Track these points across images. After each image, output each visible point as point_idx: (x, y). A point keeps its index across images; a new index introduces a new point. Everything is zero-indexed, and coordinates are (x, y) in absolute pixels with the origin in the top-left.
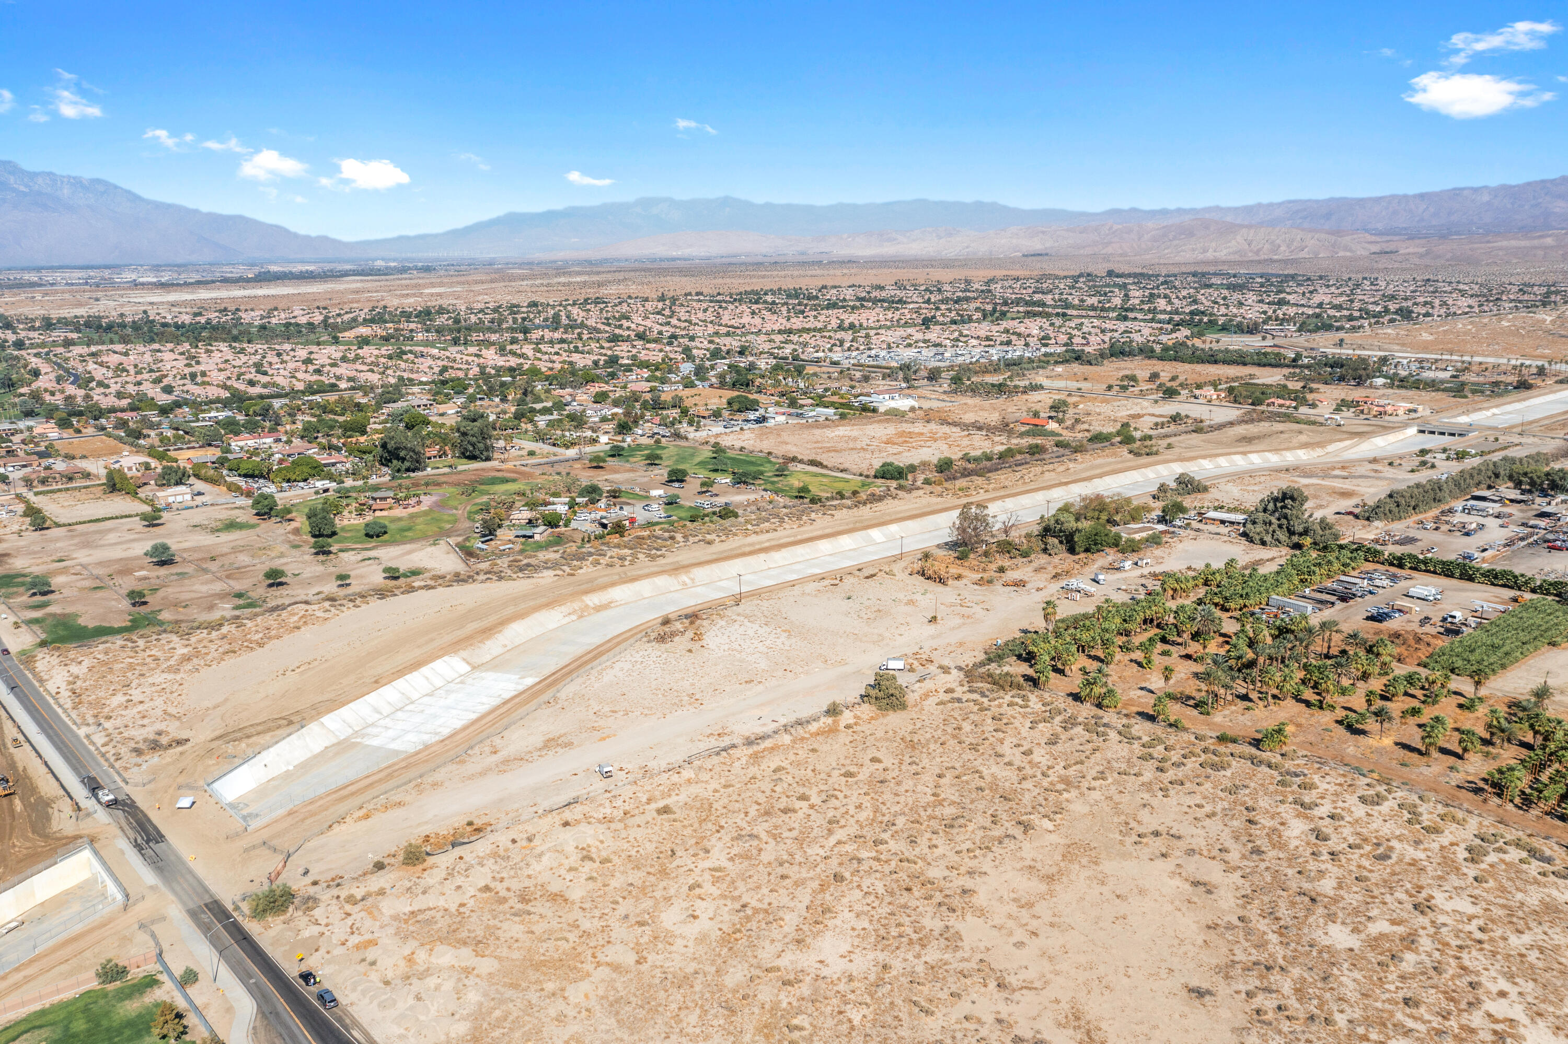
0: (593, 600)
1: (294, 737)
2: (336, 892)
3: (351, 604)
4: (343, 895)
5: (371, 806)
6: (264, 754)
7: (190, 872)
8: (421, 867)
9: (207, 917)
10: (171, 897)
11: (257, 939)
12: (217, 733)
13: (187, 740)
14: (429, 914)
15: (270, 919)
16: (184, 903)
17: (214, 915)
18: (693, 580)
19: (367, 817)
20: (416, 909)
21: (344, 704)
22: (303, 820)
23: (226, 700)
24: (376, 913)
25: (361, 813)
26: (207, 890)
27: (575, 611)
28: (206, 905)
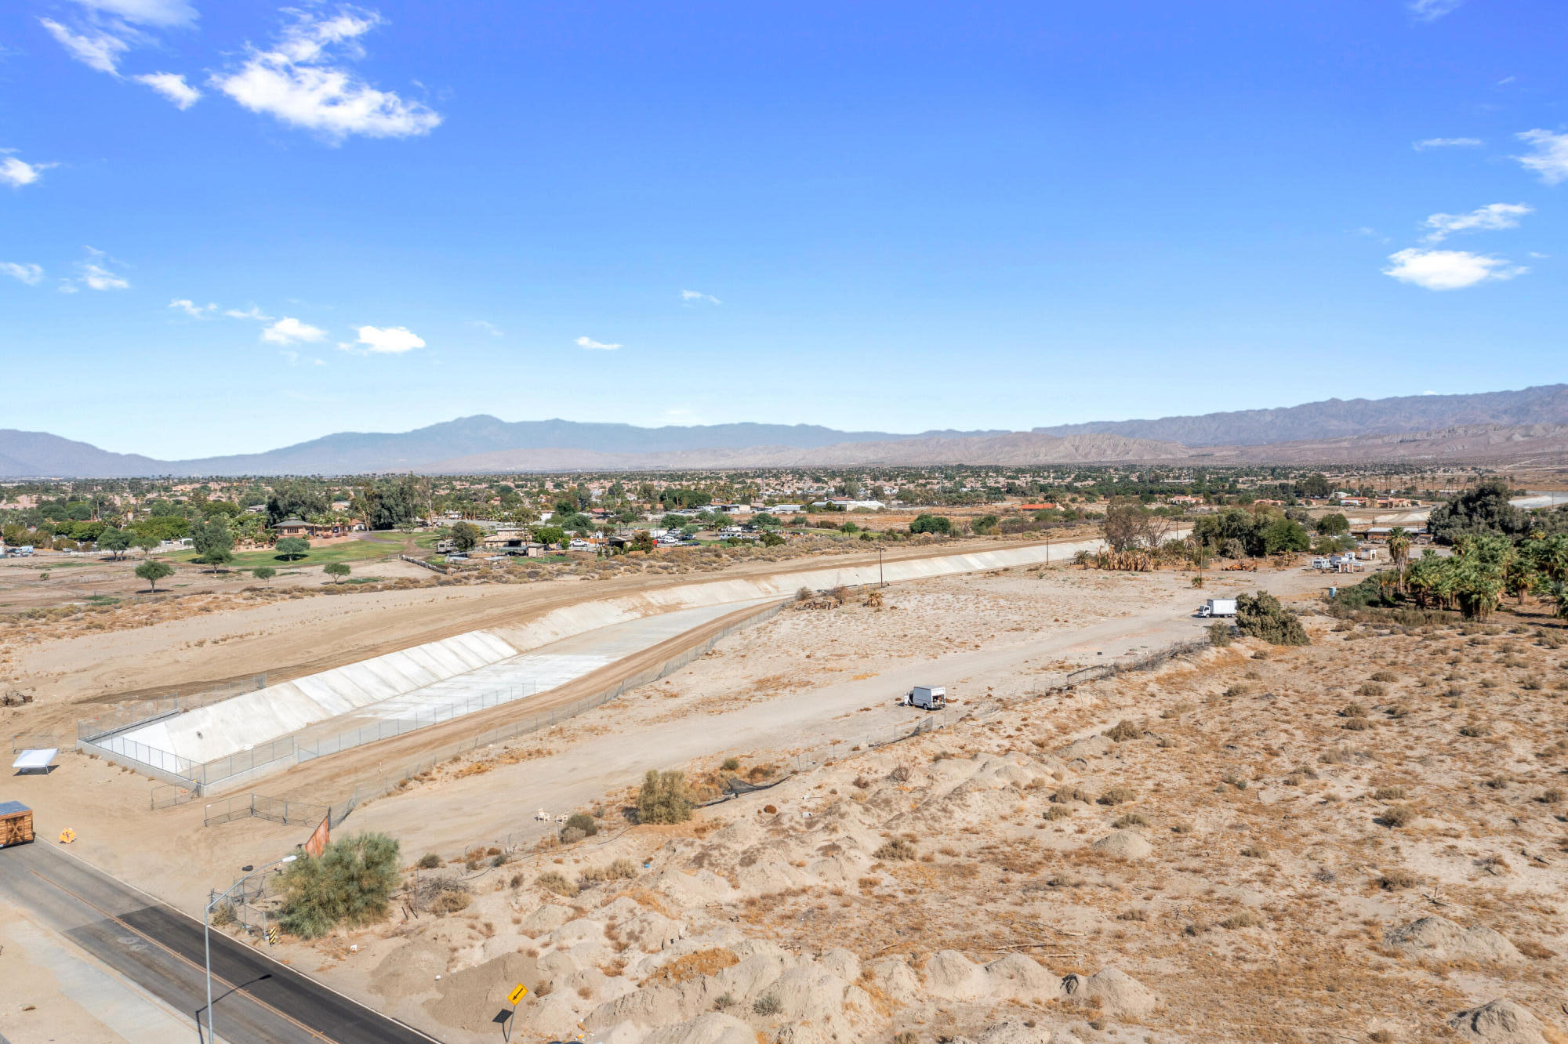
0: (657, 597)
1: (249, 697)
2: (506, 873)
3: (287, 596)
4: (530, 875)
5: (477, 757)
6: (196, 713)
7: (65, 861)
8: (690, 825)
9: (136, 942)
10: (13, 907)
11: (321, 980)
12: (91, 693)
13: (27, 699)
14: (804, 903)
15: (342, 933)
16: (58, 919)
17: (155, 936)
18: (776, 588)
19: (480, 770)
20: (756, 893)
21: (325, 669)
22: (333, 778)
23: (98, 666)
24: (663, 902)
25: (462, 766)
26: (122, 891)
27: (635, 608)
28: (127, 918)
